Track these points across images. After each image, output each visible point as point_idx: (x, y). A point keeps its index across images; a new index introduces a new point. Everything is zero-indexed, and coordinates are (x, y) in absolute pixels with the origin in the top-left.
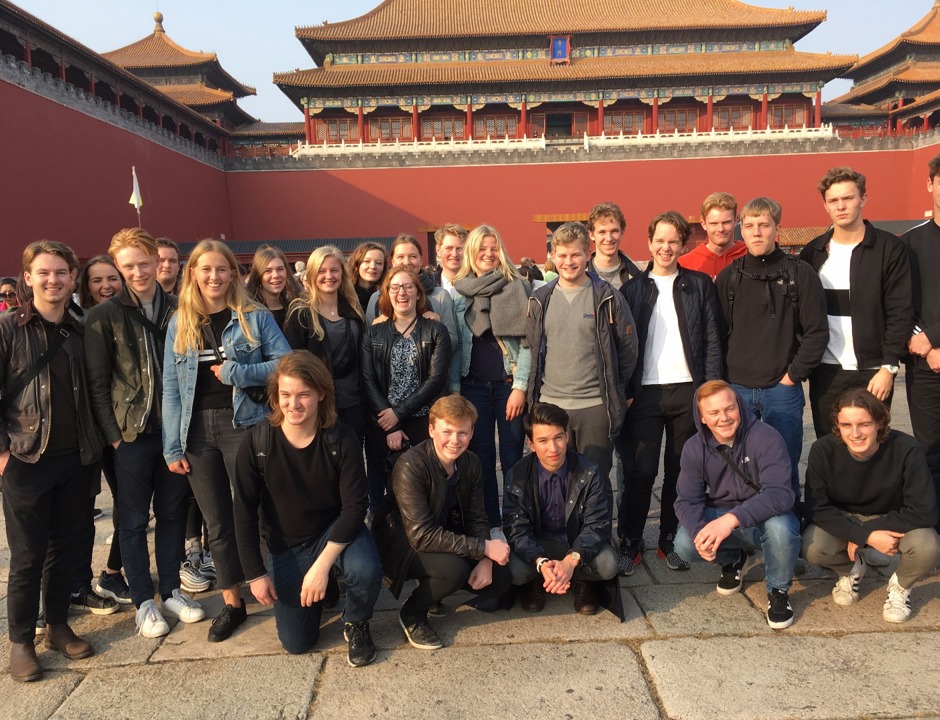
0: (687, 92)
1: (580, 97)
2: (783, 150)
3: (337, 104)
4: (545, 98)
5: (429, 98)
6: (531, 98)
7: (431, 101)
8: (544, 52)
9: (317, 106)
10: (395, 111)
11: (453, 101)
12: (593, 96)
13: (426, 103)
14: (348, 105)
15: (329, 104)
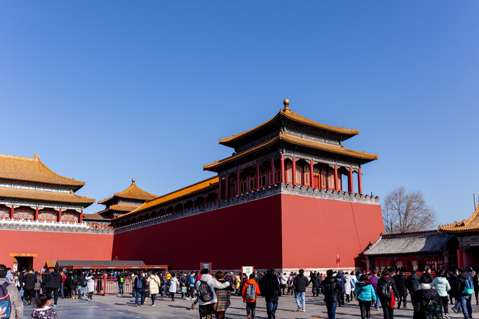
0: (27, 205)
2: (64, 230)
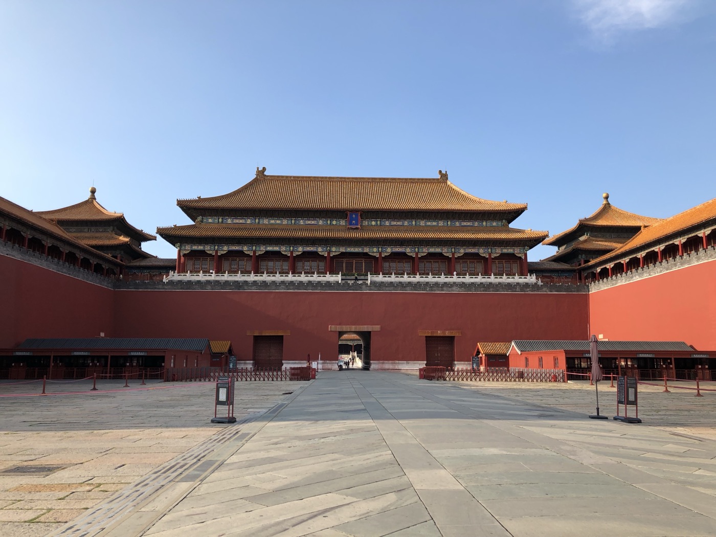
1: (367, 250)
2: (500, 290)
3: (201, 248)
4: (342, 250)
5: (264, 247)
6: (334, 249)
7: (266, 248)
8: (344, 221)
9: (188, 248)
10: (241, 254)
11: (280, 248)
12: (375, 250)
13: (262, 249)
14: (208, 249)
15: (195, 248)
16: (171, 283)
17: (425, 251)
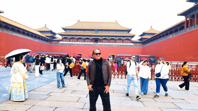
0: (113, 38)
1: (99, 38)
3: (66, 37)
4: (94, 37)
6: (92, 37)
8: (94, 32)
9: (64, 37)
10: (74, 38)
11: (81, 37)
12: (100, 38)
13: (78, 37)
14: (68, 37)
15: (65, 37)
16: (61, 43)
17: (110, 38)
